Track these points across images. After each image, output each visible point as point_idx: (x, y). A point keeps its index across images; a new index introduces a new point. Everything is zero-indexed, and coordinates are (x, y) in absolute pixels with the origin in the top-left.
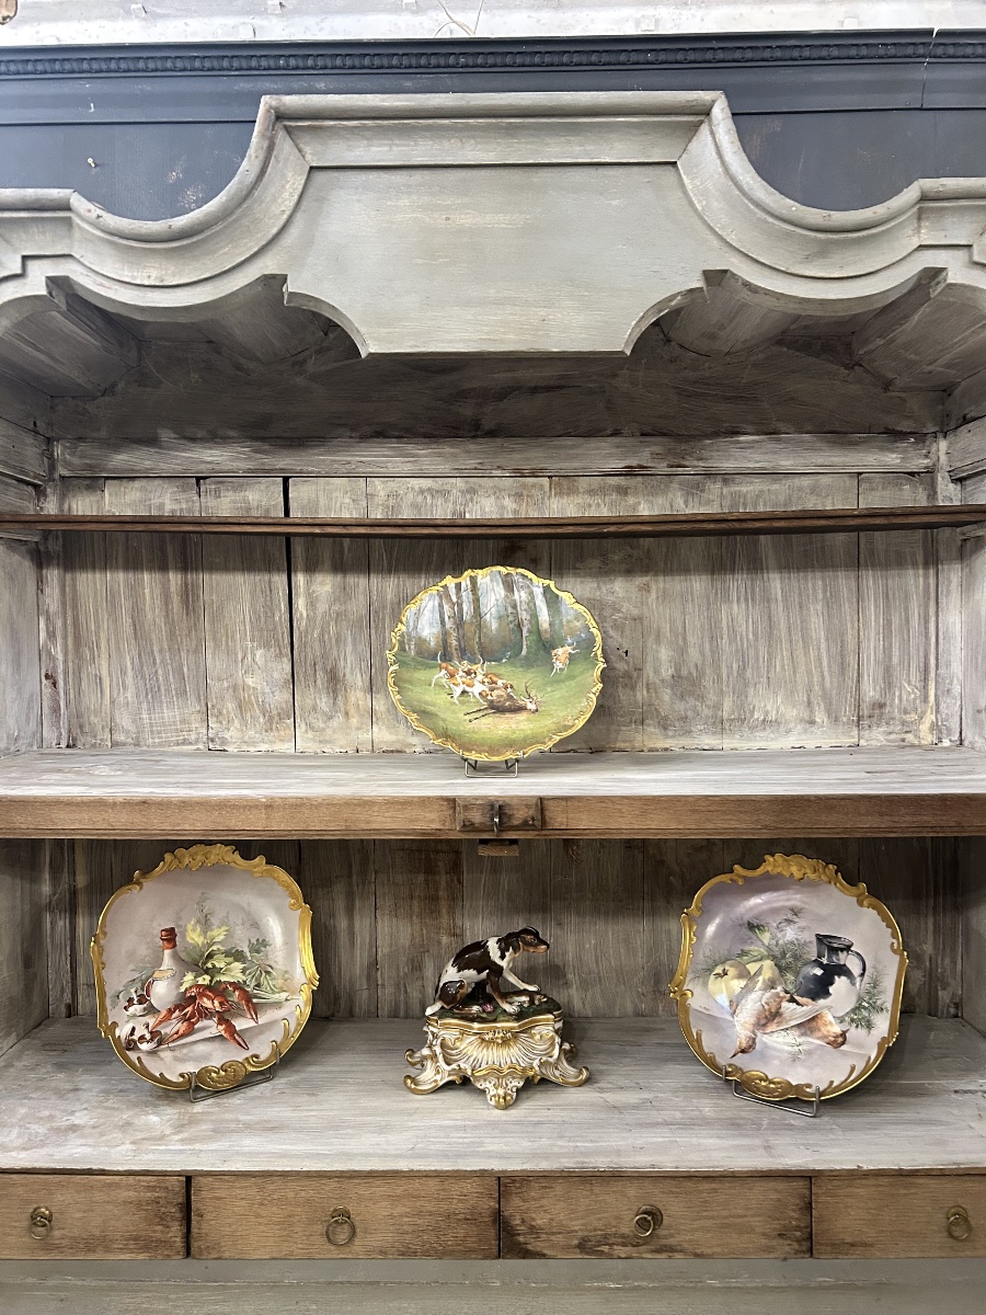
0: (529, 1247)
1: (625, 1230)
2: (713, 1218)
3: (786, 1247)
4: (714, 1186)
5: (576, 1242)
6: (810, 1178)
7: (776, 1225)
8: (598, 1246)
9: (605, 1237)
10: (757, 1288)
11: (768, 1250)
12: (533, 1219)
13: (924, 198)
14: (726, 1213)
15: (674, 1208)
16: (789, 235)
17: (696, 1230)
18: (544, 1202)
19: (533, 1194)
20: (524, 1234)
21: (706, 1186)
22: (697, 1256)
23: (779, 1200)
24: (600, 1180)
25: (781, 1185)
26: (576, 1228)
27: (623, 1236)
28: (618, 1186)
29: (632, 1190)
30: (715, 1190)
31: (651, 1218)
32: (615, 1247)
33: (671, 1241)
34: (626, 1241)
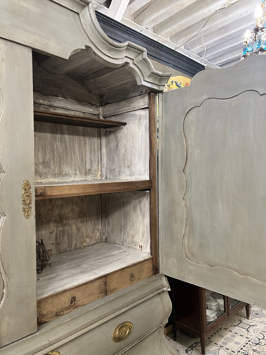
0: (42, 321)
1: (67, 306)
2: (87, 294)
3: (102, 295)
4: (87, 286)
5: (54, 314)
6: (106, 276)
7: (100, 291)
8: (60, 313)
9: (62, 310)
10: (100, 306)
11: (98, 297)
12: (43, 313)
13: (128, 45)
14: (90, 292)
15: (78, 294)
16: (104, 43)
17: (83, 299)
18: (46, 306)
19: (42, 305)
20: (40, 318)
21: (85, 286)
22: (84, 305)
23: (100, 284)
24: (60, 294)
25: (100, 280)
26: (54, 310)
27: (67, 308)
28: (65, 294)
29: (68, 294)
30: (87, 287)
31: (74, 299)
32: (65, 311)
33: (78, 304)
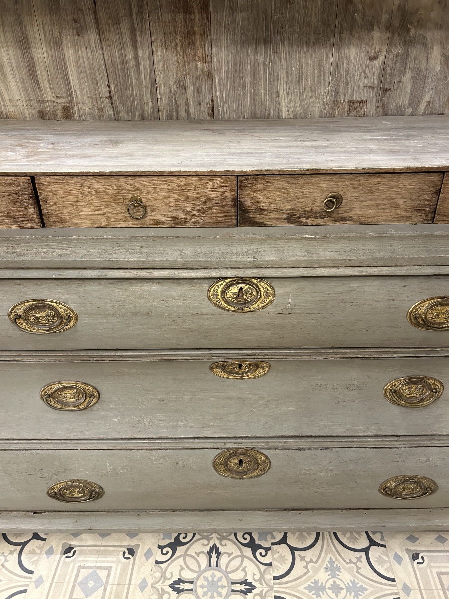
0: (257, 220)
1: (318, 209)
2: (375, 200)
3: (417, 217)
4: (379, 179)
5: (285, 216)
6: (444, 172)
7: (414, 204)
8: (300, 218)
9: (305, 212)
10: (399, 237)
11: (407, 218)
12: (260, 203)
14: (384, 197)
15: (350, 193)
17: (363, 207)
18: (267, 192)
19: (259, 187)
20: (253, 212)
21: (373, 179)
22: (361, 223)
23: (419, 188)
24: (304, 176)
25: (422, 178)
26: (286, 208)
27: (316, 212)
28: (316, 180)
29: (324, 183)
30: (379, 183)
31: (335, 200)
32: (310, 219)
33: (346, 215)
34: (317, 215)
